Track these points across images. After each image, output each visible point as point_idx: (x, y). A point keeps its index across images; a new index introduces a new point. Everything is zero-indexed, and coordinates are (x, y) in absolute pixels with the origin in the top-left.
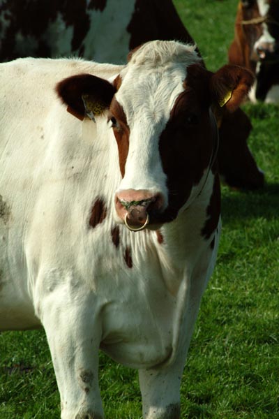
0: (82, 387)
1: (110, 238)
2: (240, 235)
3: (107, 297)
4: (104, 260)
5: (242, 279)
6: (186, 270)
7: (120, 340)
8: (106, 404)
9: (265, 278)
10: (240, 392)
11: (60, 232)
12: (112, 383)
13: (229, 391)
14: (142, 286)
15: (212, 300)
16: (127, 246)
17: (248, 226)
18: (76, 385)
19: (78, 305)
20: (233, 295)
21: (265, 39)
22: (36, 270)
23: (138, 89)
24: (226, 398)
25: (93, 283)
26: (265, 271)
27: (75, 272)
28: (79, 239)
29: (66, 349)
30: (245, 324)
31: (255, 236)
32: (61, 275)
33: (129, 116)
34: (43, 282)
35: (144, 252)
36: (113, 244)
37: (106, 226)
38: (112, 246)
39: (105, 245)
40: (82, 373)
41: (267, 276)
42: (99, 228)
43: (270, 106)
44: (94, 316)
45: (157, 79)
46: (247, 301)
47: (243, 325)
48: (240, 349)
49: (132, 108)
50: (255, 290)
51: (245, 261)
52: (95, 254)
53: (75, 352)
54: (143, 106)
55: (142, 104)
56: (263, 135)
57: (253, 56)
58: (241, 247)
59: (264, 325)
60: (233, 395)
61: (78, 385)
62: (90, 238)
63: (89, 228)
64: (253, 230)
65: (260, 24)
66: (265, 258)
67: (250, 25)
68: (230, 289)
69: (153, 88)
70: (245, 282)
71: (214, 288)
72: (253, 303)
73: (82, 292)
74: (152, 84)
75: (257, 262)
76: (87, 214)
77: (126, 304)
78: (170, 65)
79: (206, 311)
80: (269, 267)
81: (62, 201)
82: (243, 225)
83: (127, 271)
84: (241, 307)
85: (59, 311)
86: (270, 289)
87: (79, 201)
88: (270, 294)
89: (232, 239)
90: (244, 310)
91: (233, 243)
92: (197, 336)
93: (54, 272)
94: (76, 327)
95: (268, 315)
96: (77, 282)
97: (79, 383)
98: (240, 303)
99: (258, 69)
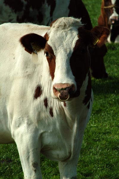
0: (33, 170)
1: (43, 103)
2: (104, 102)
3: (43, 130)
4: (41, 113)
5: (105, 121)
6: (76, 119)
7: (49, 149)
8: (45, 177)
9: (115, 121)
10: (104, 172)
11: (22, 100)
12: (47, 168)
13: (99, 171)
14: (58, 125)
15: (92, 130)
16: (51, 107)
17: (107, 98)
18: (30, 169)
19: (30, 133)
20: (101, 128)
21: (114, 15)
22: (12, 118)
23: (58, 39)
24: (98, 174)
25: (37, 123)
26: (115, 117)
27: (29, 118)
28: (30, 104)
29: (26, 153)
30: (106, 141)
31: (110, 102)
32: (23, 120)
33: (55, 51)
34: (15, 123)
35: (58, 110)
36: (44, 106)
37: (42, 98)
38: (44, 107)
39: (41, 106)
40: (33, 163)
41: (116, 120)
42: (39, 99)
43: (117, 44)
44: (37, 138)
45: (66, 34)
46: (107, 131)
47: (105, 141)
48: (104, 152)
49: (56, 47)
50: (110, 126)
51: (106, 113)
52: (37, 110)
53: (30, 154)
54: (61, 46)
55: (60, 46)
56: (114, 57)
57: (109, 22)
58: (104, 107)
59: (115, 141)
60: (101, 173)
61: (31, 169)
62: (35, 103)
63: (34, 99)
64: (110, 99)
65: (112, 8)
66: (115, 112)
67: (107, 8)
68: (99, 126)
69: (64, 38)
70: (106, 122)
71: (92, 125)
72: (110, 132)
73: (32, 127)
74: (64, 37)
75: (111, 114)
76: (34, 93)
77: (51, 133)
78: (71, 28)
79: (89, 135)
80: (117, 116)
81: (22, 87)
82: (105, 97)
83: (51, 118)
84: (104, 134)
85: (22, 136)
86: (117, 126)
87: (30, 87)
88: (117, 128)
89: (100, 103)
90: (105, 135)
91: (101, 105)
92: (85, 146)
93: (19, 118)
94: (29, 143)
95: (116, 137)
96: (30, 123)
97: (32, 167)
98: (104, 132)
99: (111, 28)
